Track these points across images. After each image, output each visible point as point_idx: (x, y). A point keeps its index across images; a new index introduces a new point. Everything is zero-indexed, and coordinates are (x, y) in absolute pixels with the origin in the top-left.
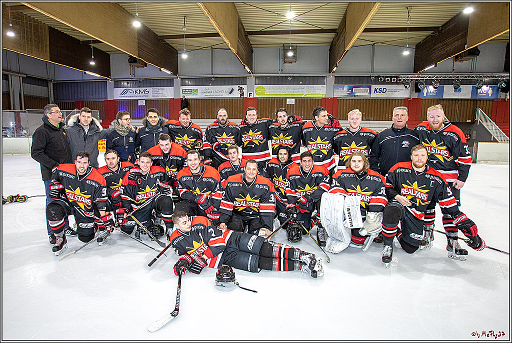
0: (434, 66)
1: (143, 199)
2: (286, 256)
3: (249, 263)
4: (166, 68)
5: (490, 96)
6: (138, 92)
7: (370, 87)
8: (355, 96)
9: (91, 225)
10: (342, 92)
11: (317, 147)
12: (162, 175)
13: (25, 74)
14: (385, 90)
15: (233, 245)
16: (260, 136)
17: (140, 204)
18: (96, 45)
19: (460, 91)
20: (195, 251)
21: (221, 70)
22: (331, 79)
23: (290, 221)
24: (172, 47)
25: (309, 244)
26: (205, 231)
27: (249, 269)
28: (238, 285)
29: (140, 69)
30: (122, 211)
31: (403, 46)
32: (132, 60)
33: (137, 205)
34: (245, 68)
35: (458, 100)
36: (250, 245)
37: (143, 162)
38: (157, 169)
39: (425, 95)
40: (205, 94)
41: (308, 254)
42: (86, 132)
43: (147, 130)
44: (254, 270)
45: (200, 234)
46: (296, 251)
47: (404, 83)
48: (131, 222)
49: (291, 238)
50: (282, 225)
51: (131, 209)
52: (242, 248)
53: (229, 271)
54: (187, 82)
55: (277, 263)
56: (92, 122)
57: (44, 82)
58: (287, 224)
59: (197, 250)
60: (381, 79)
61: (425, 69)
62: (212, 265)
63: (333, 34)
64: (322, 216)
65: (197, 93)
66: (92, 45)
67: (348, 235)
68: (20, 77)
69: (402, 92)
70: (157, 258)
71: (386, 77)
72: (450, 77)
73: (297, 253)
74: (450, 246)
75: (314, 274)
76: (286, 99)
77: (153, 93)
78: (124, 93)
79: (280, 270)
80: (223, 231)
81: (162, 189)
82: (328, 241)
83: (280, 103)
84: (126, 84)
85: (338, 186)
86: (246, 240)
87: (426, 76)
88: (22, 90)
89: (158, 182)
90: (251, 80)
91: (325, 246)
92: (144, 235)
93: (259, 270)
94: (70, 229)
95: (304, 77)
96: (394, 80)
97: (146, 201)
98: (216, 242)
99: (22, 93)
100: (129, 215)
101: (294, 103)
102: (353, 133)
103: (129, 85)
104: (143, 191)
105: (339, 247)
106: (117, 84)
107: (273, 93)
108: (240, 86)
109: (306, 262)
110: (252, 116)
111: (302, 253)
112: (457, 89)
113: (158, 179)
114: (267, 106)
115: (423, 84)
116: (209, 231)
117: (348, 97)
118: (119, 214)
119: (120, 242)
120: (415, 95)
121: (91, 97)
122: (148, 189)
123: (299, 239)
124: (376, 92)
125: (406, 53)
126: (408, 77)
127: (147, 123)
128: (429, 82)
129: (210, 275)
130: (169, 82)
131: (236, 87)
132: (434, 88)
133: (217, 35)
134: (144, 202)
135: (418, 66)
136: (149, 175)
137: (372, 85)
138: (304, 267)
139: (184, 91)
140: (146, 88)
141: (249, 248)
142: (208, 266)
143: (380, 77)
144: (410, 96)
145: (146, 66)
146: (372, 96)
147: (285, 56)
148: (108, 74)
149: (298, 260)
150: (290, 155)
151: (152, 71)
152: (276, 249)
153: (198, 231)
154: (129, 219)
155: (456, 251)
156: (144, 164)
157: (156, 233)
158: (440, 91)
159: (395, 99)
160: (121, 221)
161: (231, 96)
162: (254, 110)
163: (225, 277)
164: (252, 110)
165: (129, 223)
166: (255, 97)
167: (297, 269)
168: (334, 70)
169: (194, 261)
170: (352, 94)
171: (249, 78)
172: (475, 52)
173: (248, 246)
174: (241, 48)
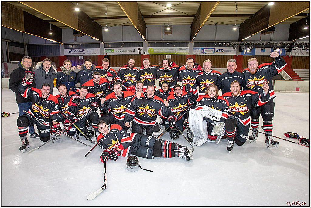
0: (250, 37)
2: (170, 149)
3: (147, 153)
4: (95, 37)
5: (281, 54)
6: (79, 51)
7: (214, 49)
8: (205, 54)
9: (48, 131)
10: (198, 51)
11: (188, 82)
12: (93, 99)
13: (10, 40)
14: (222, 50)
15: (137, 143)
16: (152, 76)
17: (80, 117)
18: (53, 23)
19: (264, 51)
21: (128, 38)
22: (192, 44)
23: (171, 126)
24: (99, 25)
25: (183, 141)
26: (118, 133)
27: (147, 157)
28: (140, 167)
29: (79, 37)
30: (68, 121)
31: (233, 25)
32: (75, 32)
33: (78, 117)
34: (142, 37)
35: (263, 56)
36: (148, 142)
37: (82, 91)
38: (90, 95)
39: (245, 53)
40: (118, 52)
41: (183, 146)
43: (84, 72)
44: (150, 158)
45: (116, 135)
46: (176, 145)
47: (234, 46)
48: (73, 129)
49: (173, 137)
50: (166, 129)
51: (74, 120)
53: (135, 159)
54: (108, 45)
55: (164, 153)
56: (51, 68)
57: (21, 45)
59: (114, 145)
60: (220, 44)
61: (245, 39)
62: (124, 155)
63: (193, 18)
64: (190, 124)
65: (114, 52)
66: (50, 23)
67: (206, 135)
68: (6, 42)
69: (232, 52)
70: (90, 151)
71: (223, 43)
72: (259, 43)
73: (177, 147)
74: (268, 140)
75: (188, 158)
76: (166, 56)
77: (88, 52)
78: (70, 52)
79: (166, 157)
82: (194, 139)
83: (163, 57)
84: (71, 46)
85: (200, 106)
86: (145, 139)
87: (245, 42)
88: (8, 50)
89: (91, 103)
90: (146, 44)
91: (192, 141)
92: (82, 136)
93: (153, 157)
94: (35, 133)
95: (176, 42)
96: (228, 44)
97: (83, 115)
98: (125, 139)
99: (8, 52)
100: (72, 124)
101: (170, 58)
102: (207, 74)
103: (73, 47)
104: (81, 109)
105: (201, 142)
106: (66, 46)
107: (158, 52)
108: (139, 48)
109: (182, 152)
110: (146, 63)
111: (180, 146)
112: (263, 50)
113: (90, 102)
114: (156, 60)
115: (244, 47)
116: (121, 133)
117: (202, 54)
118: (66, 123)
119: (67, 141)
120: (240, 54)
121: (51, 54)
122: (84, 107)
124: (217, 52)
125: (235, 29)
126: (235, 43)
127: (84, 68)
128: (247, 46)
129: (123, 161)
130: (97, 45)
131: (137, 48)
132: (250, 49)
133: (126, 17)
134: (82, 116)
135: (241, 35)
136: (85, 99)
137: (215, 48)
138: (181, 155)
139: (106, 51)
140: (84, 49)
141: (147, 144)
142: (121, 155)
143: (220, 43)
144: (237, 54)
145: (84, 36)
146: (215, 54)
147: (165, 30)
148: (61, 41)
149: (177, 151)
150: (169, 87)
151: (87, 38)
152: (163, 144)
153: (114, 133)
154: (72, 126)
155: (272, 142)
157: (89, 135)
158: (253, 51)
159: (228, 56)
160: (67, 128)
161: (134, 54)
162: (148, 60)
164: (146, 59)
165: (72, 129)
166: (148, 54)
167: (176, 156)
168: (194, 38)
169: (112, 153)
170: (204, 52)
171: (144, 43)
172: (272, 29)
173: (146, 143)
174: (140, 25)
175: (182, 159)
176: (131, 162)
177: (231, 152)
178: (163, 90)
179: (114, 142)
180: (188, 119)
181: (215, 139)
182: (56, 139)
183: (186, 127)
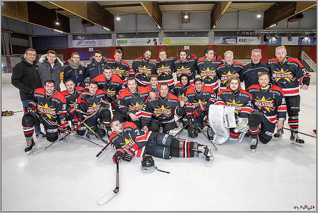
0: (275, 25)
1: (92, 112)
2: (189, 148)
3: (164, 153)
4: (106, 27)
5: (309, 43)
6: (89, 43)
7: (236, 38)
8: (227, 44)
9: (55, 130)
10: (219, 41)
11: (207, 74)
12: (104, 95)
13: (12, 31)
14: (245, 40)
15: (152, 141)
17: (90, 115)
18: (60, 12)
19: (291, 40)
20: (126, 146)
21: (142, 28)
22: (212, 33)
23: (190, 123)
24: (110, 13)
25: (203, 139)
26: (132, 132)
27: (164, 157)
28: (156, 168)
29: (89, 27)
30: (77, 120)
31: (257, 12)
32: (84, 22)
33: (87, 116)
34: (157, 26)
35: (290, 46)
36: (164, 141)
37: (92, 87)
38: (101, 91)
39: (270, 43)
40: (132, 43)
41: (203, 145)
42: (52, 67)
43: (94, 65)
44: (167, 158)
45: (129, 134)
46: (195, 144)
47: (258, 36)
48: (83, 127)
49: (191, 135)
50: (185, 127)
51: (84, 118)
52: (159, 143)
53: (150, 159)
54: (120, 36)
55: (182, 153)
57: (25, 37)
58: (188, 126)
59: (128, 145)
60: (243, 33)
61: (270, 27)
62: (139, 155)
63: (213, 5)
64: (210, 120)
65: (127, 43)
66: (57, 12)
67: (227, 132)
68: (9, 33)
69: (256, 41)
70: (102, 151)
71: (246, 32)
72: (285, 32)
73: (196, 146)
74: (293, 137)
75: (208, 158)
76: (183, 46)
77: (99, 43)
78: (79, 43)
79: (184, 157)
80: (145, 132)
81: (104, 105)
82: (215, 137)
83: (180, 48)
84: (80, 37)
85: (220, 100)
86: (161, 138)
87: (271, 31)
88: (11, 41)
89: (102, 100)
90: (161, 34)
91: (213, 139)
92: (92, 136)
93: (170, 157)
95: (195, 32)
96: (251, 33)
97: (93, 113)
98: (140, 138)
99: (11, 44)
100: (81, 123)
101: (189, 49)
102: (229, 66)
103: (82, 38)
104: (91, 106)
105: (222, 140)
106: (75, 37)
107: (175, 43)
108: (155, 38)
109: (202, 151)
110: (163, 55)
111: (199, 145)
112: (289, 39)
113: (101, 99)
114: (173, 51)
115: (269, 36)
116: (135, 131)
117: (223, 44)
118: (75, 122)
119: (76, 141)
120: (264, 43)
121: (58, 46)
122: (94, 105)
123: (196, 135)
124: (240, 41)
125: (259, 16)
126: (259, 32)
127: (94, 61)
128: (273, 35)
129: (137, 161)
130: (109, 36)
131: (152, 39)
132: (276, 38)
133: (140, 5)
134: (92, 114)
135: (266, 25)
136: (96, 96)
137: (238, 37)
138: (200, 154)
139: (119, 42)
140: (94, 40)
141: (163, 143)
142: (136, 156)
143: (242, 32)
144: (261, 43)
145: (93, 26)
146: (238, 44)
147: (183, 19)
148: (68, 31)
149: (196, 150)
150: (189, 80)
151: (97, 29)
152: (181, 143)
153: (127, 132)
154: (82, 125)
155: (297, 140)
156: (93, 88)
157: (100, 134)
158: (279, 41)
159: (252, 46)
160: (76, 127)
161: (149, 45)
162: (164, 52)
163: (148, 164)
164: (162, 51)
165: (82, 128)
166: (164, 45)
167: (195, 156)
168: (214, 27)
169: (126, 153)
170: (225, 42)
171: (160, 33)
172: (300, 16)
173: (163, 142)
174: (155, 13)
175: (201, 159)
176: (147, 163)
177: (255, 151)
178: (183, 83)
179: (127, 141)
180: (207, 115)
181: (237, 137)
182: (64, 139)
183: (206, 124)
